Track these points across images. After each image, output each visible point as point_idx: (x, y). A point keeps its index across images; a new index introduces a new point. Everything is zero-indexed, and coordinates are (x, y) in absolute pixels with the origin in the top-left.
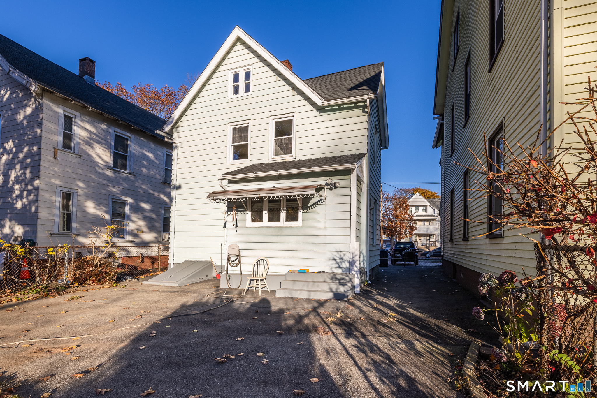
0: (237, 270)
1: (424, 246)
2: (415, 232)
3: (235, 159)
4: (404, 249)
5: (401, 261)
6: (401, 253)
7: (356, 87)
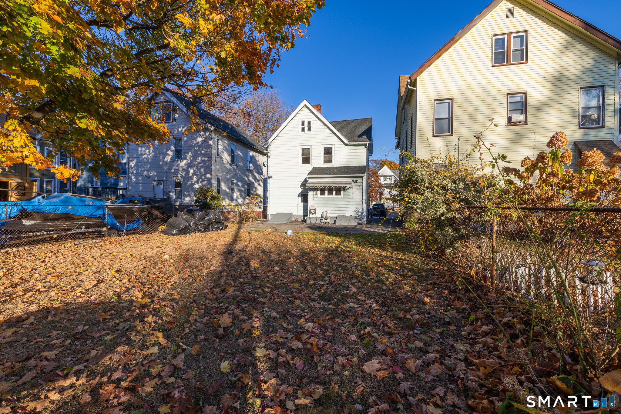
0: (314, 216)
1: (390, 207)
2: (383, 197)
3: (303, 163)
4: (378, 208)
5: (376, 216)
6: (377, 211)
7: (360, 136)
